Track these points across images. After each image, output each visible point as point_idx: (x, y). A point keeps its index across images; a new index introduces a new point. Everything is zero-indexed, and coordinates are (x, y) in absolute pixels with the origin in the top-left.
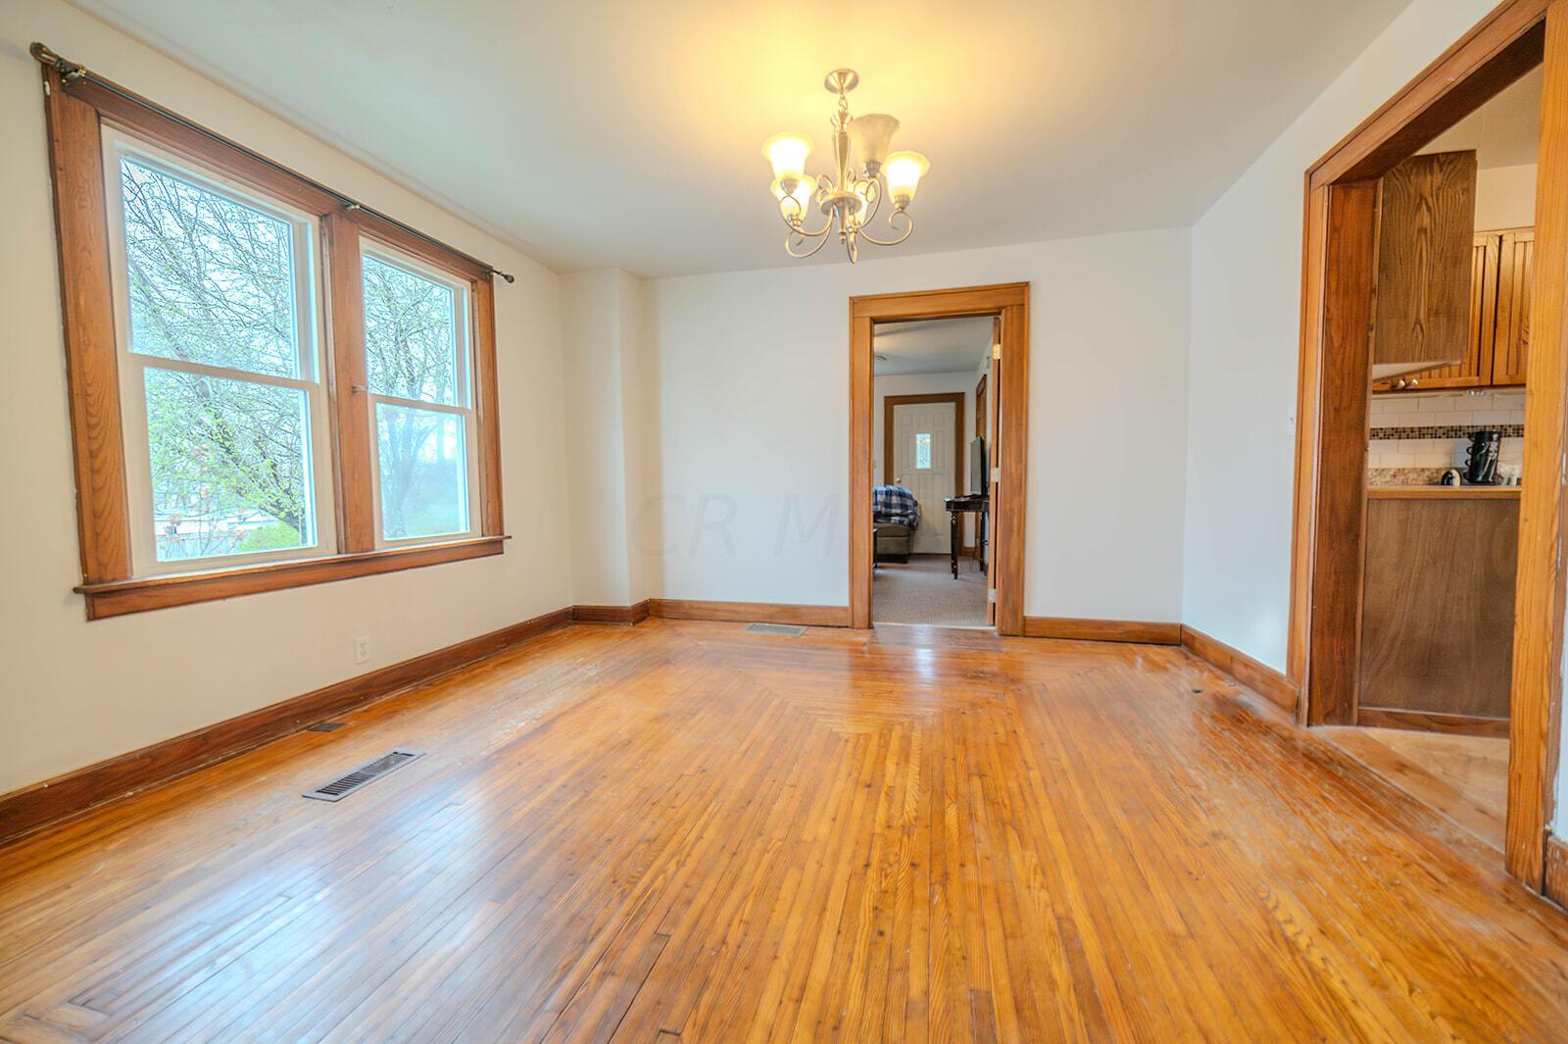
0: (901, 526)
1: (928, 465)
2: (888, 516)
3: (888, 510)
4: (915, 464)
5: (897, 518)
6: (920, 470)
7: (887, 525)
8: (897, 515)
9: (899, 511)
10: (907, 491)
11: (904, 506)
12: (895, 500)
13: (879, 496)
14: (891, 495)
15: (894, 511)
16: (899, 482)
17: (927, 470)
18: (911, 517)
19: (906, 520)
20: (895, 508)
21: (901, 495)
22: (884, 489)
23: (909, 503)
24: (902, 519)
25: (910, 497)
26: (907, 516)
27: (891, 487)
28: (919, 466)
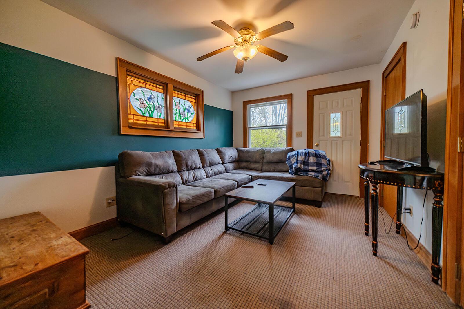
0: (317, 180)
1: (339, 134)
2: (307, 171)
3: (306, 167)
4: (329, 132)
5: (313, 173)
6: (332, 137)
7: (306, 178)
8: (313, 171)
9: (314, 168)
10: (322, 152)
11: (319, 165)
12: (312, 159)
13: (300, 156)
14: (309, 156)
15: (310, 168)
16: (317, 145)
17: (338, 137)
18: (325, 173)
19: (320, 176)
20: (312, 166)
21: (317, 156)
22: (304, 151)
23: (323, 162)
24: (317, 174)
25: (324, 157)
26: (321, 172)
27: (310, 150)
28: (332, 135)
